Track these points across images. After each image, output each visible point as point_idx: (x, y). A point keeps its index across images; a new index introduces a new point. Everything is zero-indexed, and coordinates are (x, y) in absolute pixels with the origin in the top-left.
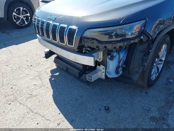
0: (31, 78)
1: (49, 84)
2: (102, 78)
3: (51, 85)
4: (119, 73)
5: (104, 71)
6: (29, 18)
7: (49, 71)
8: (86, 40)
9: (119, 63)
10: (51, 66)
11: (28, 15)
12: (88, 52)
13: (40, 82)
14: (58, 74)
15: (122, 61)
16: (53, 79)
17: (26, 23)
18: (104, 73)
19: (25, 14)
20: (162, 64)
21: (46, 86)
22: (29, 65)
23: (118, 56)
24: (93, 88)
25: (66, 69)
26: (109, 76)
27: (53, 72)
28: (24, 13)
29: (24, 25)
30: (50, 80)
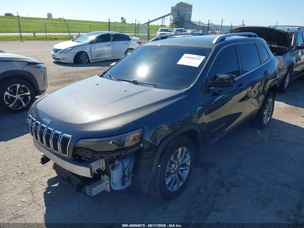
0: (19, 191)
1: (43, 200)
2: (107, 190)
3: (45, 201)
4: (125, 184)
5: (108, 182)
6: (30, 97)
7: (46, 180)
8: (80, 150)
9: (124, 172)
10: (49, 174)
11: (29, 93)
12: (87, 160)
13: (30, 197)
14: (56, 185)
15: (127, 169)
16: (49, 193)
17: (24, 105)
18: (109, 185)
19: (23, 93)
20: (186, 169)
21: (37, 202)
22: (20, 172)
23: (121, 165)
24: (99, 204)
25: (66, 178)
26: (115, 189)
27: (51, 182)
28: (23, 91)
29: (21, 108)
30: (45, 194)
